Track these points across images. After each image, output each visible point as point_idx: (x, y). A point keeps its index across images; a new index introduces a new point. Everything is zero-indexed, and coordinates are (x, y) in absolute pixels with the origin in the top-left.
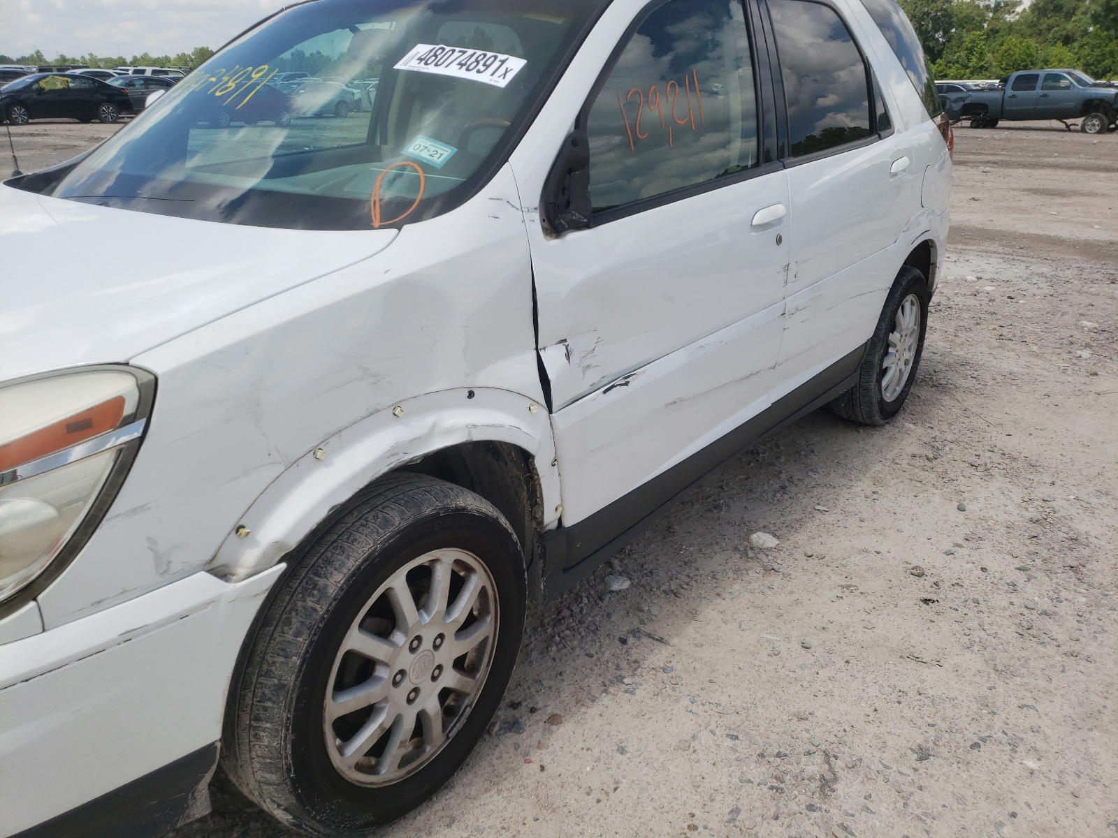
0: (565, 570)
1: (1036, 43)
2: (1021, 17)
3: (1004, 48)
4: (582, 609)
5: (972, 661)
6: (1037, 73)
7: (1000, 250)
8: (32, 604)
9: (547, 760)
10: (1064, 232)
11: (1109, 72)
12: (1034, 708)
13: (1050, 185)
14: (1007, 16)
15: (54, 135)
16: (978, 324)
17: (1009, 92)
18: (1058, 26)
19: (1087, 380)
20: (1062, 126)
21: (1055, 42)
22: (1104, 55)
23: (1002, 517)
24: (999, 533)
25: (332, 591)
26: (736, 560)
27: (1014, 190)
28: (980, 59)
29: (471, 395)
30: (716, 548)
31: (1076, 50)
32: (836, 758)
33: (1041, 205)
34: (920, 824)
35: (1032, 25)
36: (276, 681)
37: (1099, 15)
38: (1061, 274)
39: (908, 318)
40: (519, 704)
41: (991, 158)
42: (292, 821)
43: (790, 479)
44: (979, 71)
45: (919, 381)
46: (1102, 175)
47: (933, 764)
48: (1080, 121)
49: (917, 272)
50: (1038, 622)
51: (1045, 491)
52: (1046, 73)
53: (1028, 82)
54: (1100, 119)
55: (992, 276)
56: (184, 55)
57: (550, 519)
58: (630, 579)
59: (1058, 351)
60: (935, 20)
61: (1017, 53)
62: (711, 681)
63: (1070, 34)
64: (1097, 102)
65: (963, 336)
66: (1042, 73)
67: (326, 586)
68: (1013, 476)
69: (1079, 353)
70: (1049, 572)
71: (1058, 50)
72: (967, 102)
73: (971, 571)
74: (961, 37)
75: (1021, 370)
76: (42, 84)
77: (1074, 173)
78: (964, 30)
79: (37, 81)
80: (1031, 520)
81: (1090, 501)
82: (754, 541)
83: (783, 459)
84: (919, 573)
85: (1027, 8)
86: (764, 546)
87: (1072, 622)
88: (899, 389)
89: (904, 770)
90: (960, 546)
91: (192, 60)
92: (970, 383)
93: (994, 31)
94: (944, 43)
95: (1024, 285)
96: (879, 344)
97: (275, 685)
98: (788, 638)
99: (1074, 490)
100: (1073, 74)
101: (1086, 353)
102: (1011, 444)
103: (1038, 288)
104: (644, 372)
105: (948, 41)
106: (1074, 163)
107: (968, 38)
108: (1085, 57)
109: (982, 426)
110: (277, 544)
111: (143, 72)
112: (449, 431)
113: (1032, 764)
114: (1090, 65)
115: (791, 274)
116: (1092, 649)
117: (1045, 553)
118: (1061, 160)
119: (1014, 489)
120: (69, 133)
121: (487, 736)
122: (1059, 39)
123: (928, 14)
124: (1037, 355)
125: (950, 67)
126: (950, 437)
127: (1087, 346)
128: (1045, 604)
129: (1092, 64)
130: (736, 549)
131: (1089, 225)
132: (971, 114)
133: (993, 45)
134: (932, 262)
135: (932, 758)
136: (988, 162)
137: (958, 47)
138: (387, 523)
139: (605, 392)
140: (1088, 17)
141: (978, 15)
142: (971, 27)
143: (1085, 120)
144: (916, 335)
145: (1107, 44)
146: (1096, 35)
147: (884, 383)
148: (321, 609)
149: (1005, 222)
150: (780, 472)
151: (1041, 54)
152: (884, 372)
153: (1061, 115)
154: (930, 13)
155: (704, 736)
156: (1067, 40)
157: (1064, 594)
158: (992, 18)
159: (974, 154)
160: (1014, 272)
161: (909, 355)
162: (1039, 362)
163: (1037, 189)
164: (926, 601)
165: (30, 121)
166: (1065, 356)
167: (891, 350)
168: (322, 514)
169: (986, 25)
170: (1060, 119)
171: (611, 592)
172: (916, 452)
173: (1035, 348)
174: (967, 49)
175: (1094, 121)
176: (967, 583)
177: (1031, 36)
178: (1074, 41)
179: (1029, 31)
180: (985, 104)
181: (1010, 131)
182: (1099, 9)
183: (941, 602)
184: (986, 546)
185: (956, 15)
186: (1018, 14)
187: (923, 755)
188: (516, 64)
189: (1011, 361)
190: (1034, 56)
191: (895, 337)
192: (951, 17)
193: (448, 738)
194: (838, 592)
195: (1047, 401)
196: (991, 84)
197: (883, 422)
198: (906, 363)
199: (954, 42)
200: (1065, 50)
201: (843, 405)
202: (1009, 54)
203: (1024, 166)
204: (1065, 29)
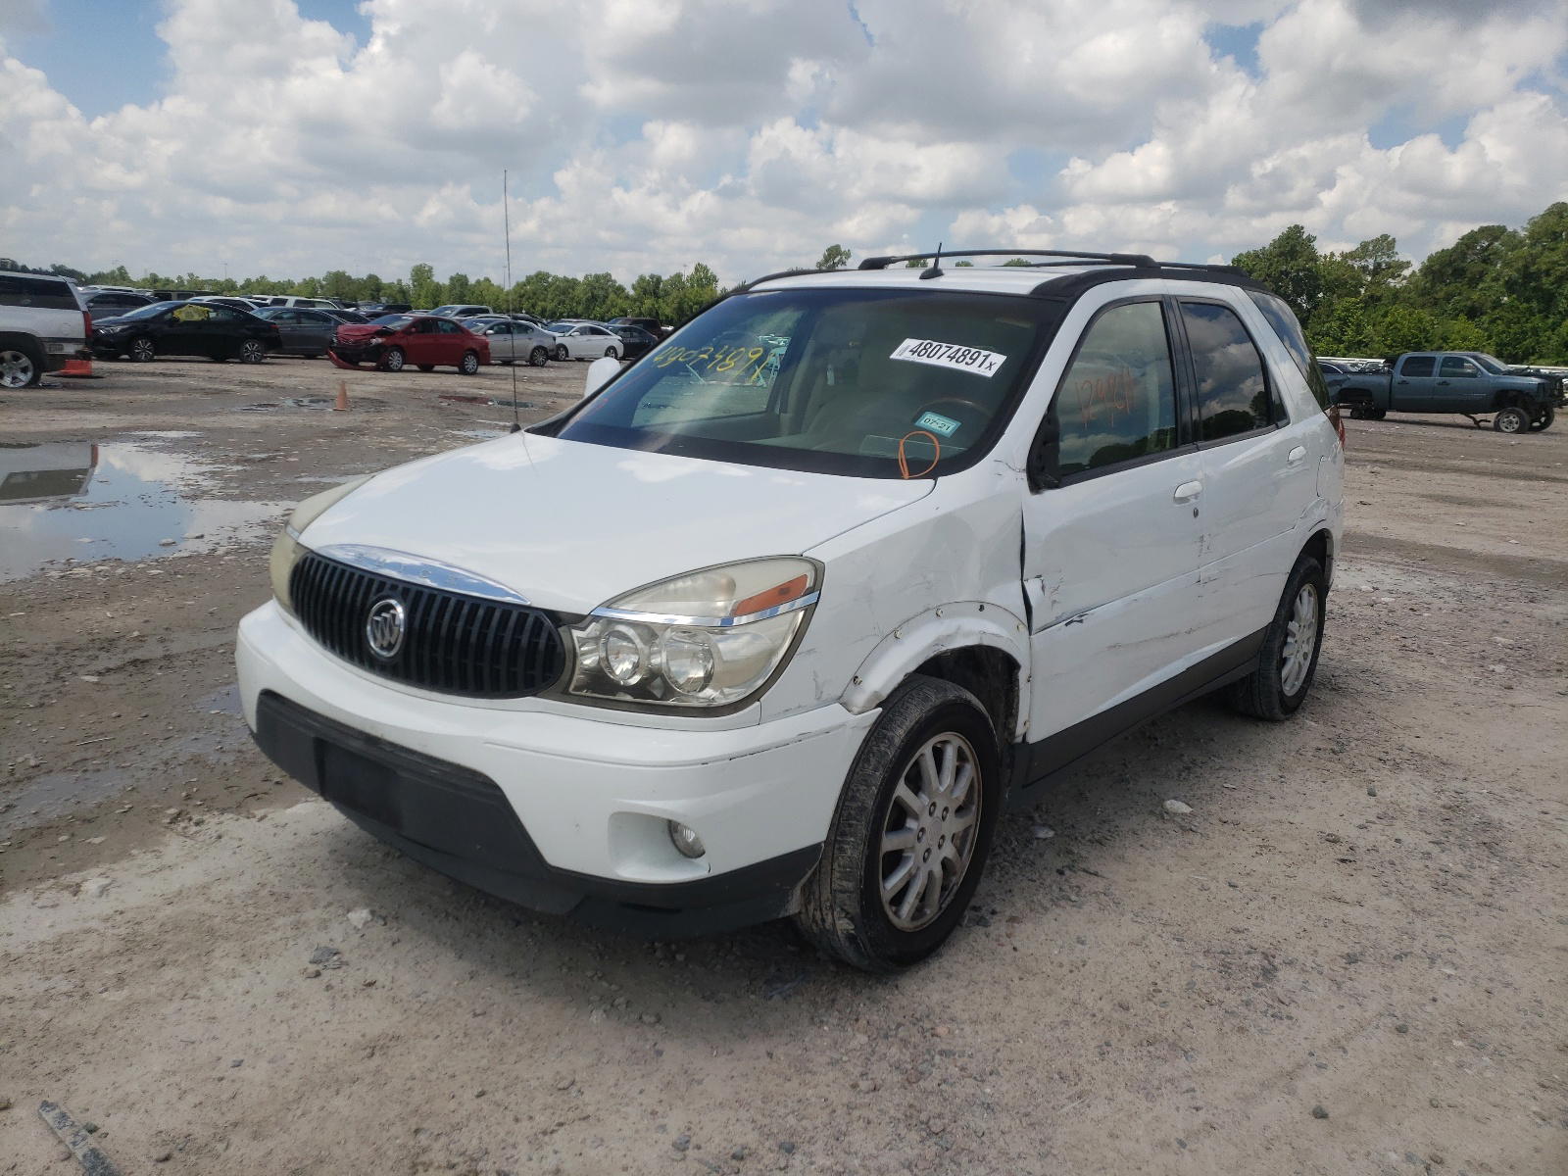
0: (1024, 787)
1: (1431, 315)
2: (1410, 283)
3: (1388, 319)
4: (1014, 850)
5: (1390, 904)
6: (1433, 355)
7: (1398, 560)
8: (758, 703)
9: (1017, 944)
10: (1474, 545)
11: (1533, 354)
12: (1450, 937)
13: (1454, 492)
14: (1390, 280)
15: (194, 376)
16: (1377, 634)
17: (1398, 377)
18: (1460, 294)
19: (1502, 693)
20: (1470, 422)
21: (1458, 315)
22: (1524, 333)
23: (1414, 803)
24: (1411, 814)
25: (897, 741)
26: (1152, 821)
27: (1411, 495)
28: (1358, 332)
29: (982, 608)
30: (1132, 812)
31: (1486, 326)
32: (1274, 957)
33: (1445, 514)
34: (1353, 1000)
35: (1424, 293)
36: (860, 804)
37: (1516, 283)
38: (1471, 589)
39: (1306, 606)
40: (980, 907)
41: (1379, 456)
42: (853, 932)
43: (1194, 762)
44: (1357, 347)
45: (1316, 684)
46: (1522, 483)
47: (1361, 966)
48: (1492, 416)
49: (1314, 562)
50: (1453, 882)
51: (1458, 785)
52: (1444, 356)
53: (1423, 366)
54: (1519, 415)
55: (1391, 588)
56: (312, 280)
57: (1020, 730)
58: (1054, 830)
59: (1468, 664)
60: (1297, 281)
61: (1406, 328)
62: (1150, 904)
63: (1476, 304)
64: (1514, 393)
65: (1361, 645)
66: (1440, 355)
67: (893, 738)
68: (1425, 772)
69: (1492, 667)
70: (1462, 846)
71: (1461, 324)
72: (1344, 386)
73: (1386, 842)
74: (1332, 304)
75: (1427, 680)
76: (176, 313)
77: (1486, 480)
78: (1335, 295)
79: (171, 310)
80: (1444, 807)
81: (1504, 795)
82: (1168, 807)
83: (1182, 745)
84: (1334, 840)
85: (1417, 271)
86: (1179, 812)
87: (1485, 883)
88: (1298, 684)
89: (1335, 968)
90: (1374, 823)
91: (322, 287)
92: (1372, 688)
93: (1373, 300)
94: (1309, 311)
95: (1428, 598)
96: (1277, 631)
97: (859, 807)
98: (1214, 879)
99: (1487, 785)
100: (1480, 359)
101: (1500, 668)
102: (1420, 745)
103: (1445, 602)
104: (1092, 614)
105: (1315, 308)
106: (1486, 468)
107: (1340, 305)
108: (1499, 334)
109: (1388, 728)
110: (876, 694)
111: (284, 302)
112: (968, 635)
113: (1449, 971)
114: (1505, 345)
115: (1205, 545)
116: (1504, 902)
117: (1458, 832)
118: (1468, 464)
119: (1426, 782)
120: (209, 374)
121: (959, 928)
122: (1462, 311)
123: (1287, 273)
124: (1445, 668)
125: (1319, 341)
126: (1355, 735)
127: (1501, 661)
128: (1460, 869)
129: (1508, 344)
130: (1152, 813)
131: (1504, 539)
132: (1350, 402)
133: (1373, 315)
134: (1328, 553)
135: (1360, 963)
136: (1376, 461)
137: (1328, 316)
138: (926, 699)
139: (1066, 625)
140: (1499, 286)
141: (1353, 278)
142: (1345, 292)
143: (1498, 415)
144: (1314, 628)
145: (1527, 320)
146: (1512, 308)
147: (1284, 673)
148: (891, 753)
149: (1400, 531)
150: (1182, 755)
151: (1439, 330)
152: (1283, 661)
153: (1467, 408)
154: (1290, 273)
155: (1153, 938)
156: (1473, 313)
157: (1477, 863)
158: (1371, 282)
159: (1357, 450)
160: (1417, 584)
161: (1308, 648)
162: (1449, 674)
163: (1438, 495)
164: (1343, 861)
165: (155, 357)
166: (1476, 669)
167: (1290, 640)
168: (900, 678)
169: (1363, 291)
170: (1467, 414)
171: (1038, 839)
172: (1321, 746)
173: (1443, 660)
174: (1339, 319)
175: (1511, 418)
176: (1381, 850)
177: (1423, 306)
178: (1482, 314)
179: (1420, 300)
180: (1368, 391)
181: (1403, 425)
182: (1515, 275)
183: (1358, 862)
184: (1399, 824)
185: (1324, 277)
186: (1405, 278)
187: (1352, 959)
188: (998, 360)
189: (1416, 671)
190: (1428, 332)
191: (1293, 626)
192: (1316, 279)
193: (940, 908)
194: (1258, 849)
195: (1459, 709)
196: (1373, 364)
197: (1283, 717)
198: (1305, 655)
199: (1322, 310)
200: (1471, 325)
201: (1241, 695)
202: (1396, 328)
203: (1421, 468)
204: (1469, 299)
